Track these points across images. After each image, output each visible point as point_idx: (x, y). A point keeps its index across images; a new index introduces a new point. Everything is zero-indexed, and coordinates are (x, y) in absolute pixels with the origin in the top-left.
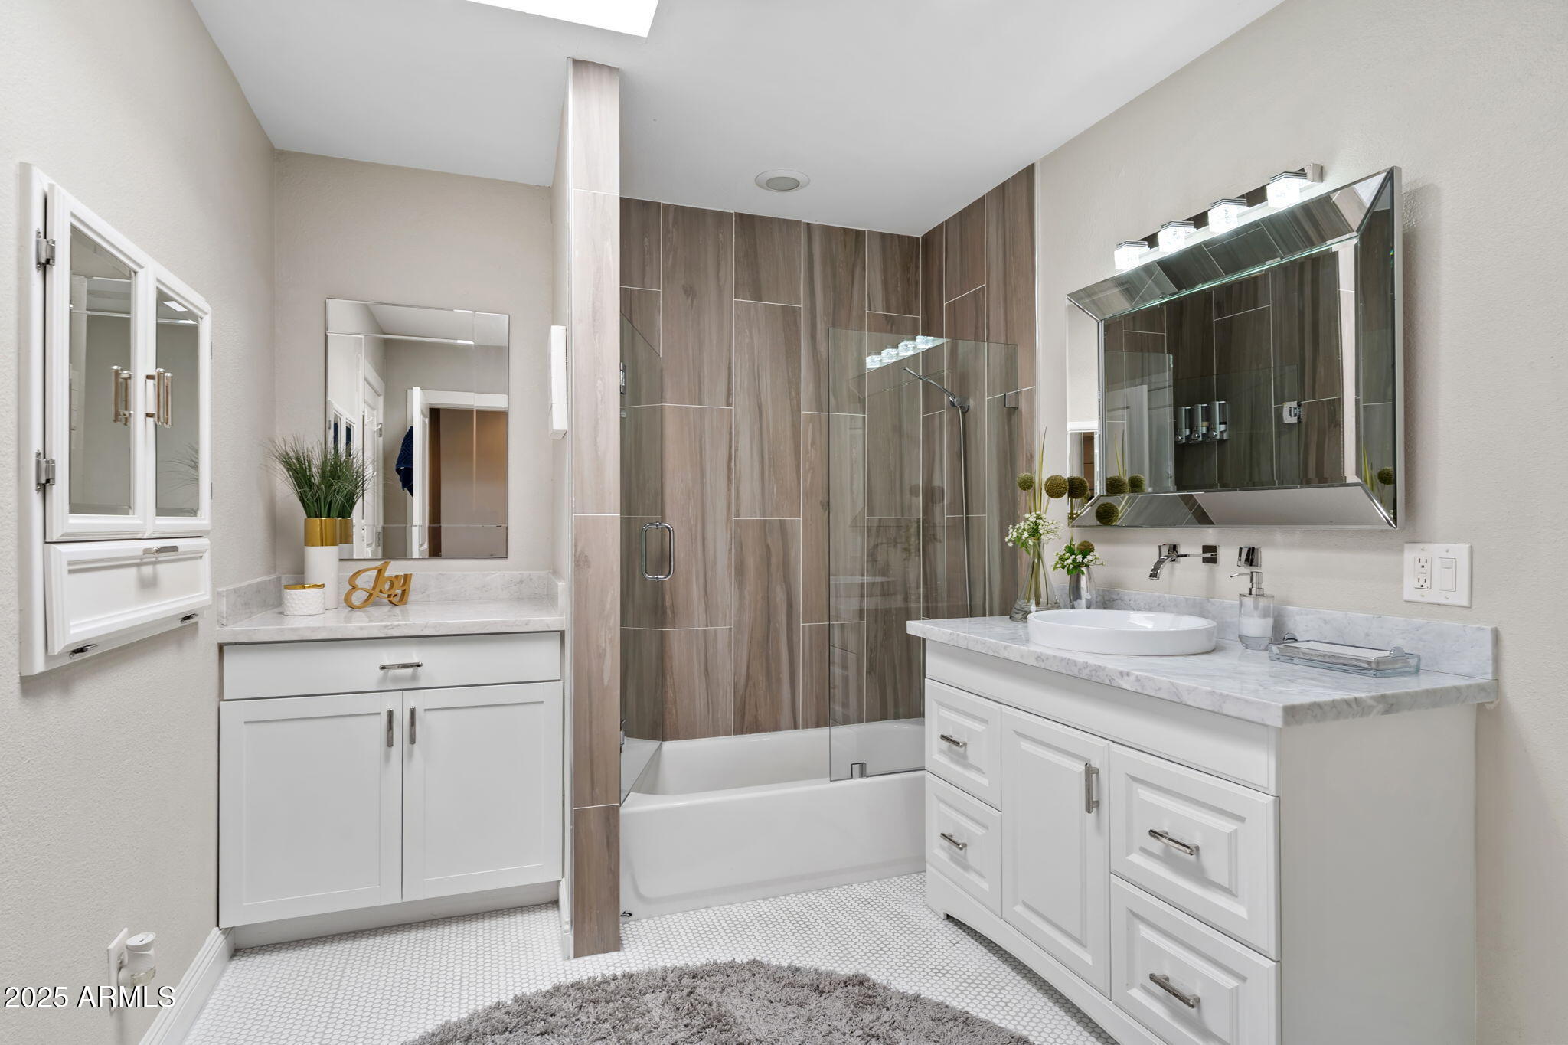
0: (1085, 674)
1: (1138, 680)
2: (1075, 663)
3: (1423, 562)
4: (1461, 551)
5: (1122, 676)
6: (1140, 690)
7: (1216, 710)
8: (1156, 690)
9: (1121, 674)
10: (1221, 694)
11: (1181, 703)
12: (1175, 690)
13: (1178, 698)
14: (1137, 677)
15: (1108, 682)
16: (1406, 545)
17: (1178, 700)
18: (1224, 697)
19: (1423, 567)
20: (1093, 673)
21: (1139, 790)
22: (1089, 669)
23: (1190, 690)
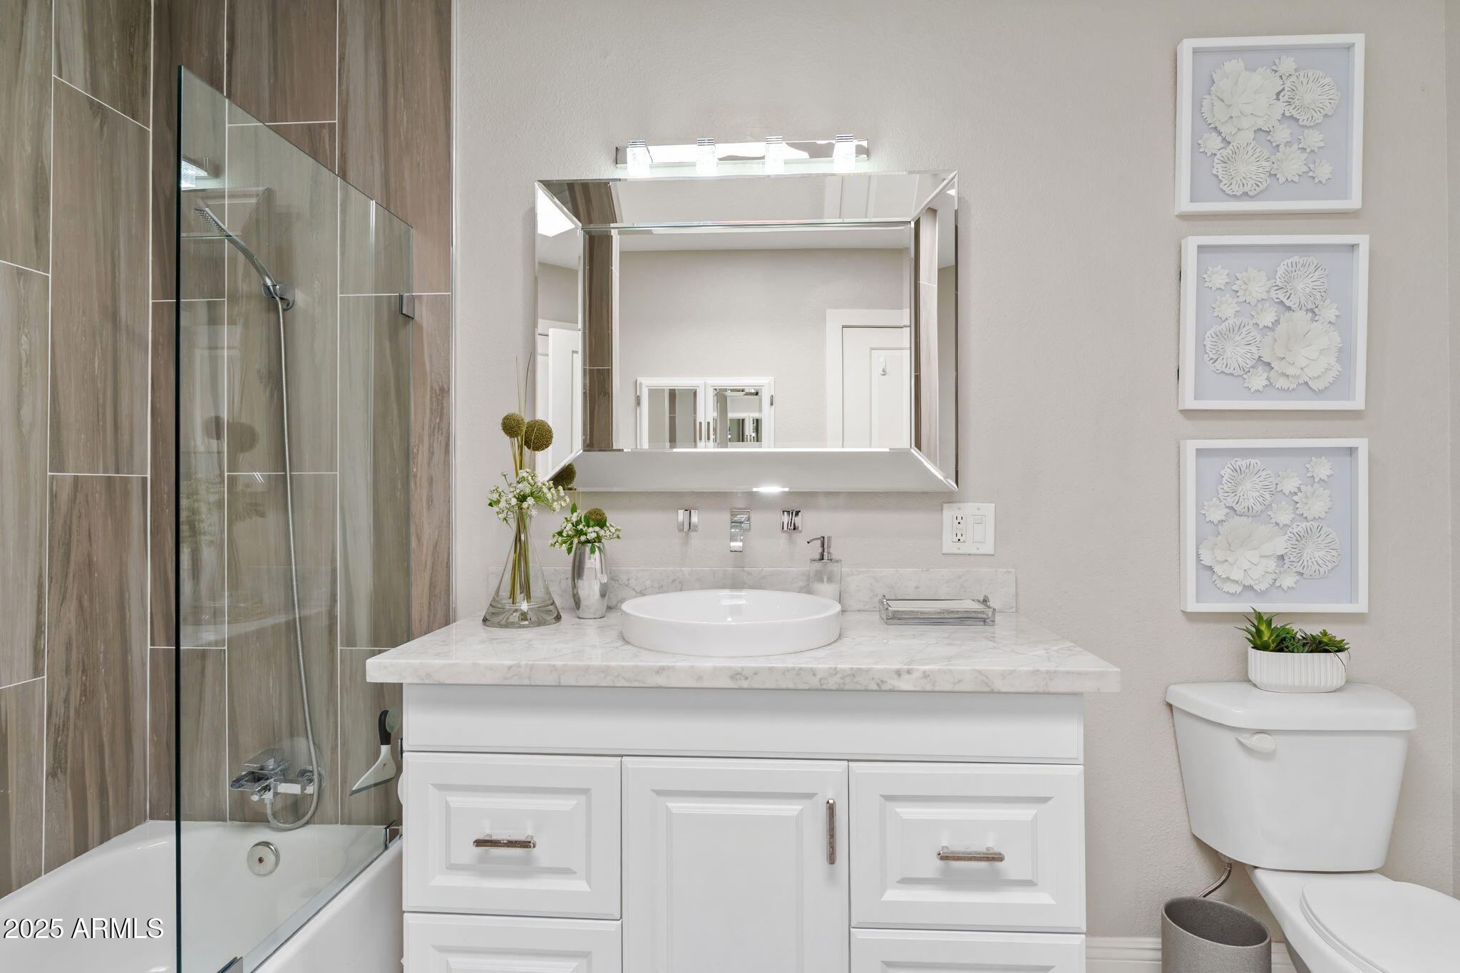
0: (832, 683)
1: (926, 675)
2: (813, 672)
3: (959, 519)
4: (989, 509)
5: (900, 675)
6: (928, 688)
7: (1041, 690)
8: (955, 684)
9: (898, 673)
10: (1048, 672)
11: (993, 692)
12: (984, 678)
13: (989, 686)
14: (924, 672)
15: (874, 687)
16: (945, 505)
17: (988, 689)
18: (1051, 675)
19: (959, 523)
20: (848, 680)
21: (898, 810)
22: (839, 675)
23: (1004, 675)
